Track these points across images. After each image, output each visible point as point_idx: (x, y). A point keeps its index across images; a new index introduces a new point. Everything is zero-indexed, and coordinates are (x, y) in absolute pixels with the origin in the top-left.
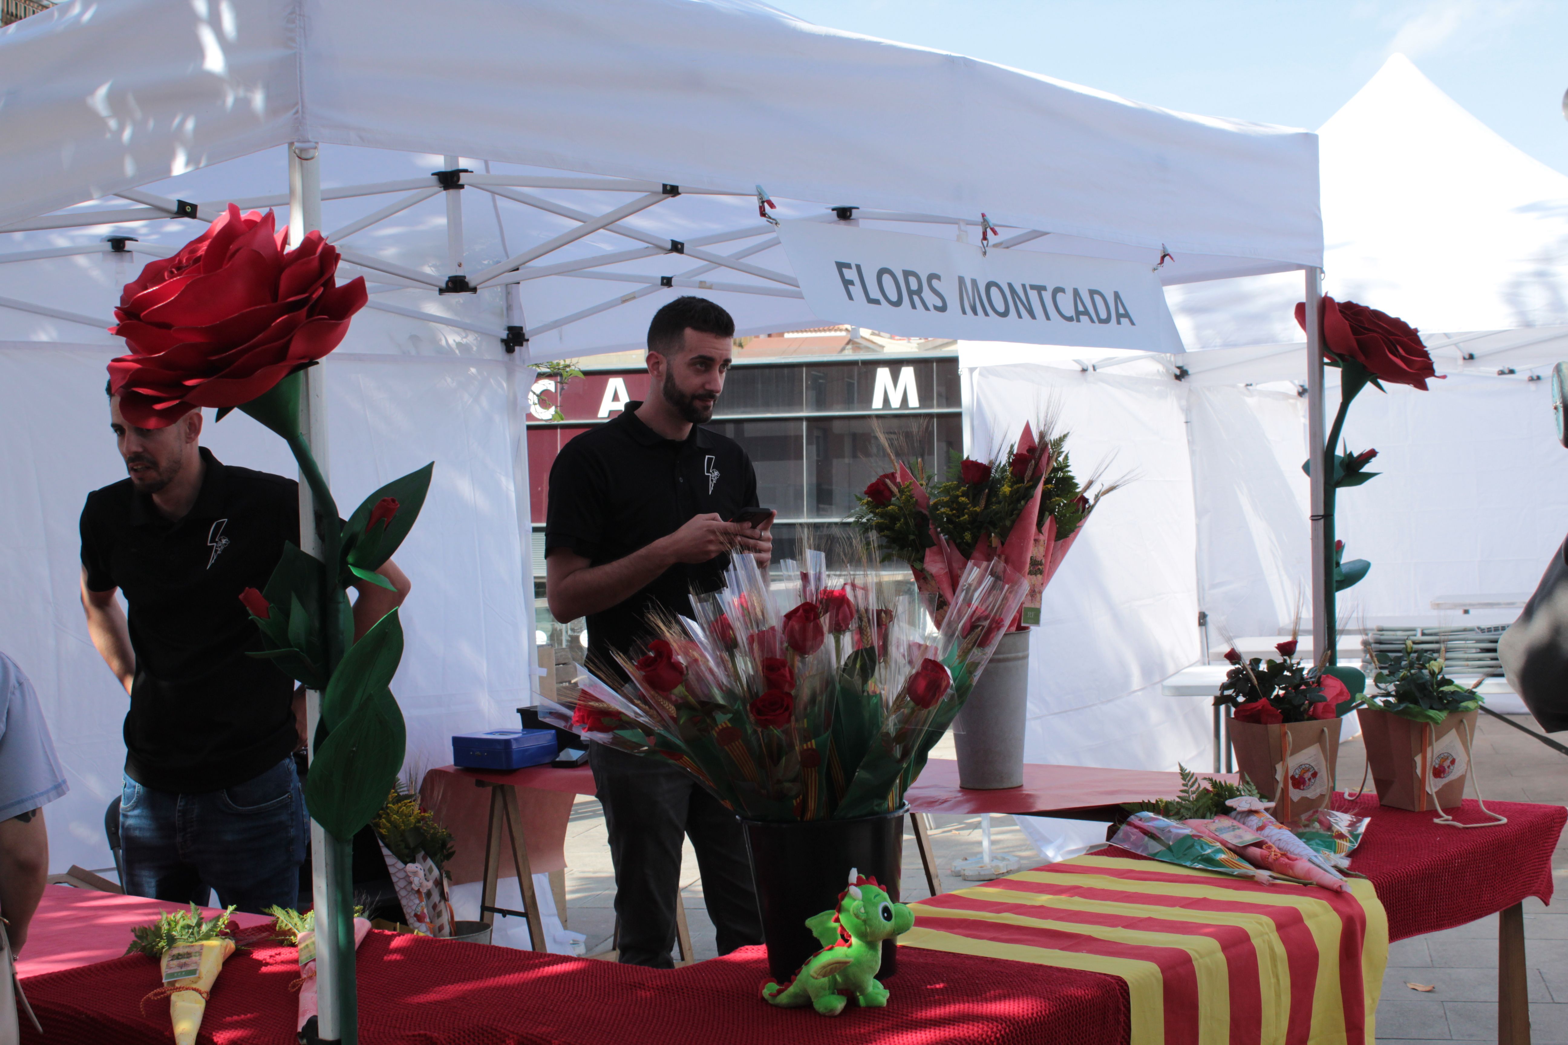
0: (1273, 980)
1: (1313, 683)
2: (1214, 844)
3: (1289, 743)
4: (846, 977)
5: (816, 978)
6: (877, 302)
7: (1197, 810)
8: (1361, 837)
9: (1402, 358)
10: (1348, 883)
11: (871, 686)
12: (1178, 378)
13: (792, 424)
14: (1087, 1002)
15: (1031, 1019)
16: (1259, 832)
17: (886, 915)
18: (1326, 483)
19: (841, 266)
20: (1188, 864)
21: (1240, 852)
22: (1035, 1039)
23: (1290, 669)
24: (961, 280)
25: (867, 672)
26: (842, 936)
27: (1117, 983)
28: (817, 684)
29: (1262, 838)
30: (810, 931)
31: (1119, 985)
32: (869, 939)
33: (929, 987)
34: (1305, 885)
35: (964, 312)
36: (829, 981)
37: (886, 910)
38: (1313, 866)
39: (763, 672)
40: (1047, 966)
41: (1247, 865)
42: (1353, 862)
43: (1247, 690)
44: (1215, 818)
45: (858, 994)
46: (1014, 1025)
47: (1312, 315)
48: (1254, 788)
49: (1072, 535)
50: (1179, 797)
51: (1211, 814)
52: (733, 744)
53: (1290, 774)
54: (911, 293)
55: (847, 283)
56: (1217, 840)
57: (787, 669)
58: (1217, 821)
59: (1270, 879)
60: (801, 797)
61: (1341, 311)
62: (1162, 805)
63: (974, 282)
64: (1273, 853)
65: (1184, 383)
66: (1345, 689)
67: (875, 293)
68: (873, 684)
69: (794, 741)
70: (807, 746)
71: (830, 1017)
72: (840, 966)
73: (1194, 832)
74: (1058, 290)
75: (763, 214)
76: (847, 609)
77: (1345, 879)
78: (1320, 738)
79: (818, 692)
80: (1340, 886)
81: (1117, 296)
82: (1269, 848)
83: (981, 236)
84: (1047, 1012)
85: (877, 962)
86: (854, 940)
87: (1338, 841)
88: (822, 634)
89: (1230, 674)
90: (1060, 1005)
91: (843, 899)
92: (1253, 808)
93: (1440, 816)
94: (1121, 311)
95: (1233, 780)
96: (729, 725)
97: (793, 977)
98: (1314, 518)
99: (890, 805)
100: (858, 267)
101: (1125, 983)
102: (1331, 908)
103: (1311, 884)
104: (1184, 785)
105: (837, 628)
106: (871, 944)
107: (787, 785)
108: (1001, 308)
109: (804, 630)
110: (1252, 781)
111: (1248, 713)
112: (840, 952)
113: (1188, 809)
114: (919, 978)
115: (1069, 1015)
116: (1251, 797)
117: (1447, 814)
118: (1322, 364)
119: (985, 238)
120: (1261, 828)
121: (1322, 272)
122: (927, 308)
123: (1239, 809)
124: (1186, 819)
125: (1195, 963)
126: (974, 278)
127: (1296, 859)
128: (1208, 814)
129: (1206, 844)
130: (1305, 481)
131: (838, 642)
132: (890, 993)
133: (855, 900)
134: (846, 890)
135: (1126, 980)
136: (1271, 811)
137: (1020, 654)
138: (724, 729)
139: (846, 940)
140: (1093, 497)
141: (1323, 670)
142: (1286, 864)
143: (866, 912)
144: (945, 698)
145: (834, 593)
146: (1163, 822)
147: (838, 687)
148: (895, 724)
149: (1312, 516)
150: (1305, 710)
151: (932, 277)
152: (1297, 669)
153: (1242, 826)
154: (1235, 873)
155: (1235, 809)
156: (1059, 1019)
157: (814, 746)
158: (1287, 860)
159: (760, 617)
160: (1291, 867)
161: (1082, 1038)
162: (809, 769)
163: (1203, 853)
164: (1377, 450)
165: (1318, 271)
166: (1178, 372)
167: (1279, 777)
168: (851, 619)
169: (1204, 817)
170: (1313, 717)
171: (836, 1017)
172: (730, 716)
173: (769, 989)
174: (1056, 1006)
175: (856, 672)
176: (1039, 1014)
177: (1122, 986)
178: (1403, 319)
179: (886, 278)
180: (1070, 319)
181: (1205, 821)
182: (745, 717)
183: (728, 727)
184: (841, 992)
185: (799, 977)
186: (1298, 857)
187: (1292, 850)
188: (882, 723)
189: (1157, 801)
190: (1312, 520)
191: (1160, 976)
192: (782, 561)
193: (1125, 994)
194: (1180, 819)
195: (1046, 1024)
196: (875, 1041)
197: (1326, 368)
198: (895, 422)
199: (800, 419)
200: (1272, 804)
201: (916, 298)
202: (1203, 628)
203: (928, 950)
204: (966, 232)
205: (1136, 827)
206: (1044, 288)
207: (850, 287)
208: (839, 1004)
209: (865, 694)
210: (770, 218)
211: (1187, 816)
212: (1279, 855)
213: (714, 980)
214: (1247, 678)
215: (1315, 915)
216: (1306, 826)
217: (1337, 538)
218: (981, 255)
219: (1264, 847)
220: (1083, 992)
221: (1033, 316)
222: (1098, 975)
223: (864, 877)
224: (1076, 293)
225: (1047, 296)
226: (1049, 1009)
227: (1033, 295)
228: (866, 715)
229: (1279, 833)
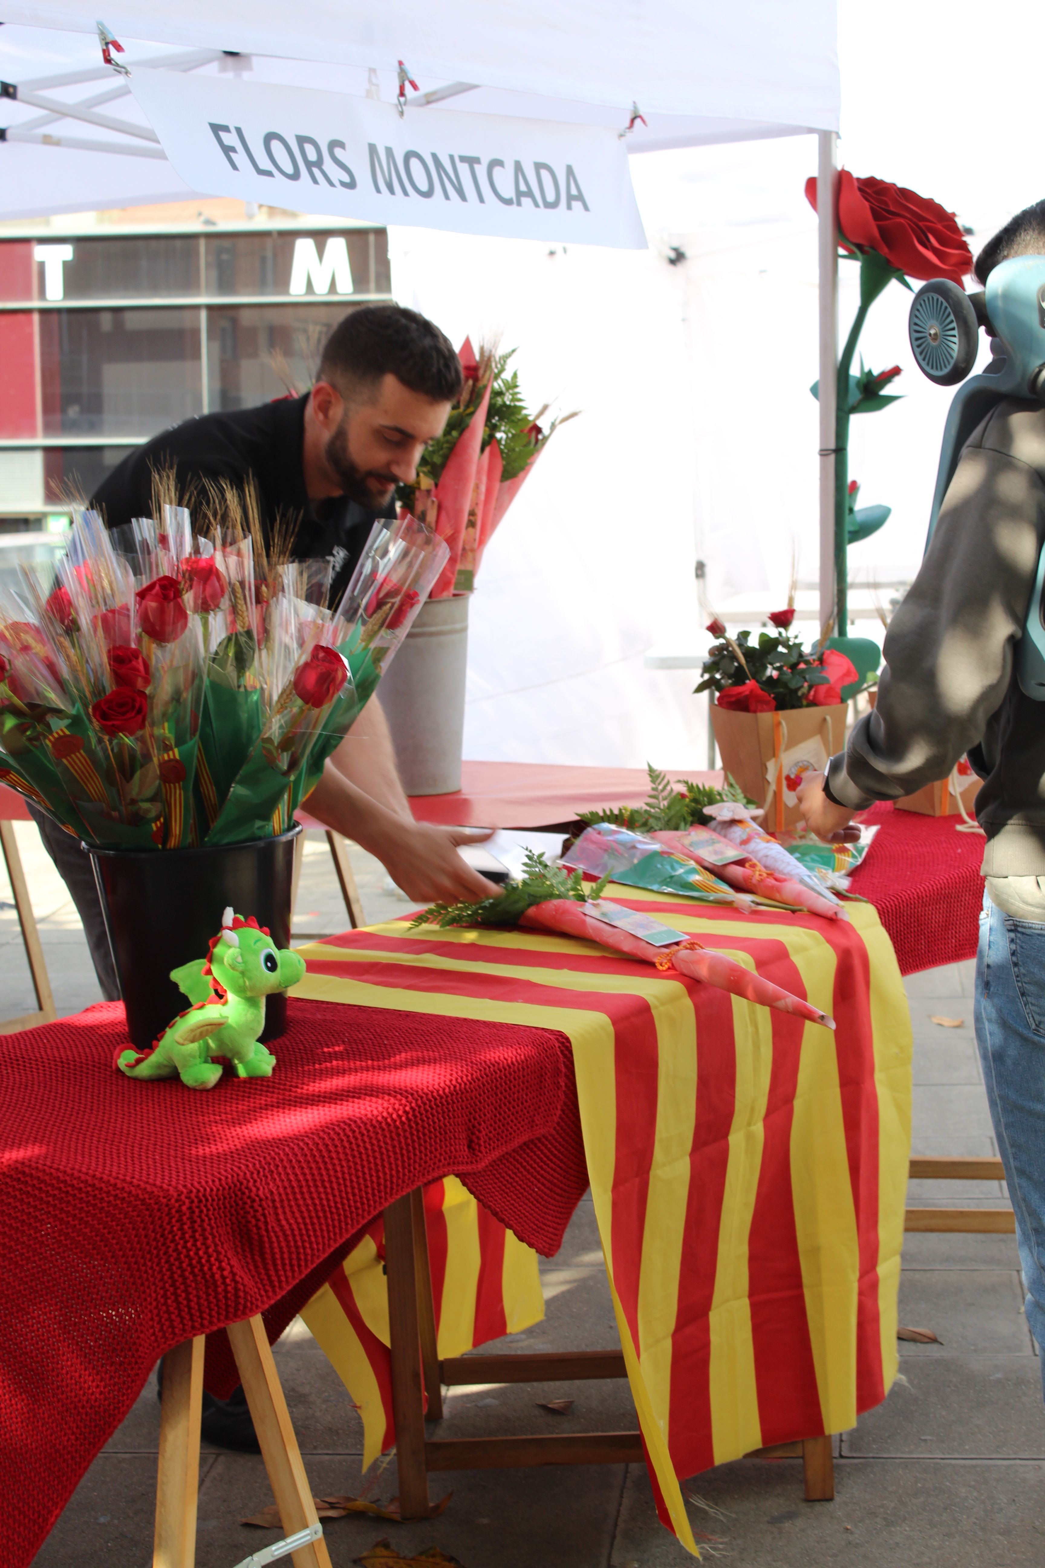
0: (750, 1029)
1: (814, 660)
2: (687, 863)
3: (783, 735)
4: (221, 1043)
5: (183, 1045)
6: (269, 174)
7: (669, 820)
8: (866, 850)
9: (935, 251)
10: (845, 909)
11: (250, 678)
12: (673, 262)
13: (187, 314)
14: (519, 1064)
15: (449, 1087)
16: (743, 846)
17: (269, 964)
18: (839, 409)
19: (217, 129)
20: (655, 887)
21: (718, 872)
22: (454, 1111)
23: (786, 644)
24: (372, 149)
25: (242, 662)
26: (216, 991)
27: (557, 1039)
28: (181, 678)
29: (745, 855)
30: (175, 986)
31: (559, 1042)
32: (249, 994)
33: (326, 1050)
34: (794, 912)
35: (378, 191)
36: (200, 1047)
37: (270, 959)
38: (805, 888)
39: (110, 665)
40: (472, 1020)
41: (725, 887)
42: (853, 883)
43: (732, 671)
44: (691, 829)
45: (236, 1062)
46: (422, 1097)
47: (825, 193)
48: (739, 791)
49: (521, 474)
50: (647, 804)
51: (686, 824)
52: (73, 756)
53: (785, 773)
54: (309, 165)
55: (228, 150)
56: (692, 858)
57: (140, 660)
58: (693, 833)
59: (753, 905)
60: (162, 820)
61: (860, 190)
62: (626, 814)
63: (389, 151)
64: (757, 873)
65: (680, 268)
66: (853, 669)
67: (264, 163)
68: (252, 677)
69: (151, 750)
70: (169, 756)
71: (201, 1093)
72: (215, 1028)
73: (665, 848)
74: (496, 163)
75: (108, 60)
76: (217, 584)
77: (841, 903)
78: (821, 728)
79: (182, 687)
80: (836, 913)
81: (570, 171)
82: (753, 866)
83: (397, 91)
84: (469, 1078)
85: (259, 1022)
86: (231, 996)
87: (837, 855)
88: (184, 616)
89: (712, 652)
90: (485, 1069)
91: (215, 945)
92: (737, 818)
93: (963, 822)
94: (574, 191)
95: (716, 782)
96: (68, 733)
97: (154, 1042)
98: (824, 453)
99: (277, 827)
100: (239, 131)
101: (567, 1039)
102: (824, 940)
103: (800, 910)
104: (653, 789)
105: (204, 606)
106: (251, 1001)
107: (145, 805)
108: (424, 186)
109: (162, 611)
110: (737, 783)
111: (733, 699)
112: (212, 1012)
113: (658, 819)
114: (314, 1038)
115: (497, 1081)
116: (735, 804)
117: (973, 819)
118: (836, 256)
119: (402, 94)
120: (745, 842)
121: (839, 137)
122: (332, 184)
123: (719, 818)
124: (656, 831)
125: (654, 1012)
126: (389, 145)
127: (784, 880)
128: (682, 825)
129: (677, 862)
130: (813, 407)
131: (205, 624)
132: (277, 1059)
133: (230, 947)
134: (219, 935)
135: (568, 1035)
136: (759, 820)
137: (458, 626)
138: (60, 737)
139: (220, 995)
140: (549, 425)
141: (828, 643)
142: (772, 887)
143: (244, 962)
144: (341, 694)
145: (200, 563)
146: (627, 835)
147: (206, 681)
148: (281, 727)
149: (821, 450)
150: (803, 694)
151: (335, 144)
152: (795, 644)
153: (723, 839)
154: (711, 898)
155: (714, 819)
156: (484, 1085)
157: (177, 757)
158: (774, 882)
159: (109, 591)
160: (778, 890)
161: (514, 1107)
162: (172, 785)
163: (674, 874)
164: (901, 367)
165: (834, 136)
166: (673, 255)
167: (771, 776)
168: (222, 596)
169: (676, 828)
170: (814, 703)
171: (208, 1091)
172: (67, 722)
173: (126, 1058)
174: (480, 1070)
175: (229, 662)
176: (459, 1080)
177: (563, 1043)
178: (937, 201)
179: (275, 145)
180: (508, 202)
181: (678, 833)
182: (87, 722)
183: (66, 736)
184: (215, 1060)
185: (162, 1043)
186: (787, 877)
187: (781, 868)
188: (264, 724)
189: (620, 810)
190: (821, 455)
191: (611, 1029)
192: (134, 520)
193: (567, 1052)
194: (648, 831)
195: (467, 1092)
196: (256, 1120)
197: (841, 261)
198: (323, 311)
199: (197, 307)
200: (760, 812)
201: (316, 171)
202: (701, 581)
203: (328, 1003)
204: (377, 85)
205: (593, 842)
206: (477, 160)
207: (232, 154)
208: (212, 1074)
209: (242, 689)
210: (117, 65)
211: (657, 828)
212: (765, 875)
213: (58, 1048)
214: (733, 657)
215: (803, 949)
216: (802, 837)
217: (850, 478)
218: (396, 115)
219: (747, 865)
220: (514, 1052)
221: (463, 198)
222: (534, 1030)
223: (241, 918)
224: (518, 167)
225: (481, 171)
226: (472, 1075)
227: (463, 169)
228: (244, 716)
229: (766, 848)
